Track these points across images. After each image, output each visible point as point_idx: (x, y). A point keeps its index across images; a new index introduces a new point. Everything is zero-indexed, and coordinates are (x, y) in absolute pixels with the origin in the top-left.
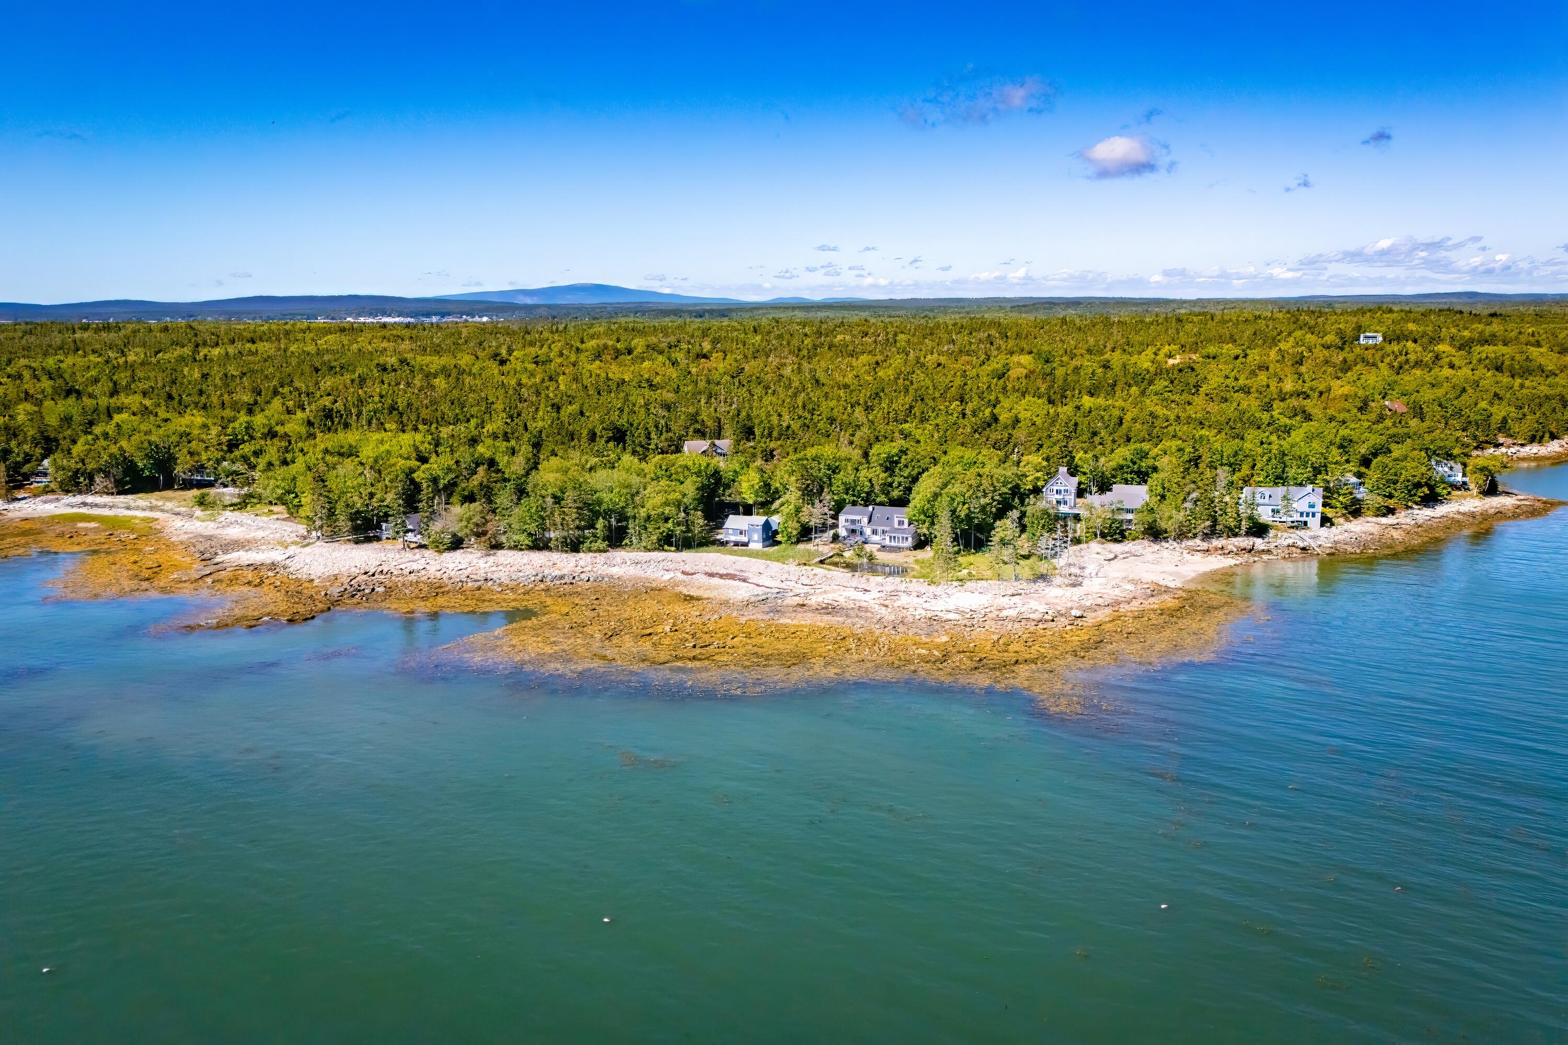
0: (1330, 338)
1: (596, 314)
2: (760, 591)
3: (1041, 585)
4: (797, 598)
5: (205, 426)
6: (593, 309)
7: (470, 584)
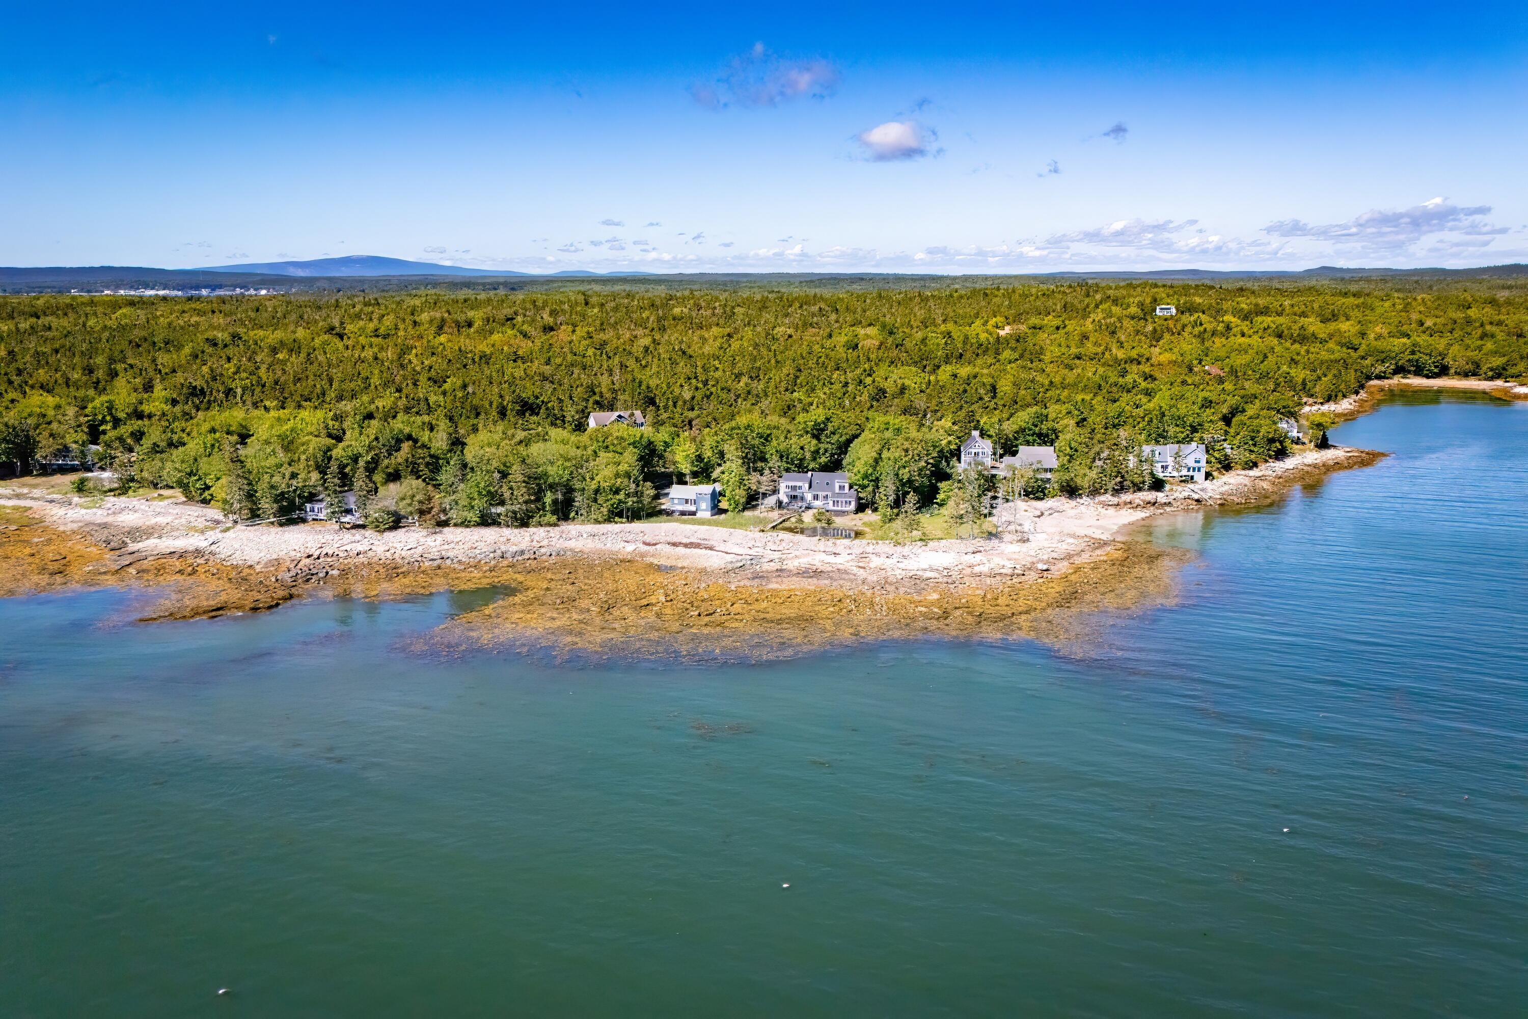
0: (1133, 310)
1: (384, 285)
2: (729, 558)
3: (995, 542)
4: (772, 564)
5: (58, 407)
6: (377, 281)
7: (427, 564)
